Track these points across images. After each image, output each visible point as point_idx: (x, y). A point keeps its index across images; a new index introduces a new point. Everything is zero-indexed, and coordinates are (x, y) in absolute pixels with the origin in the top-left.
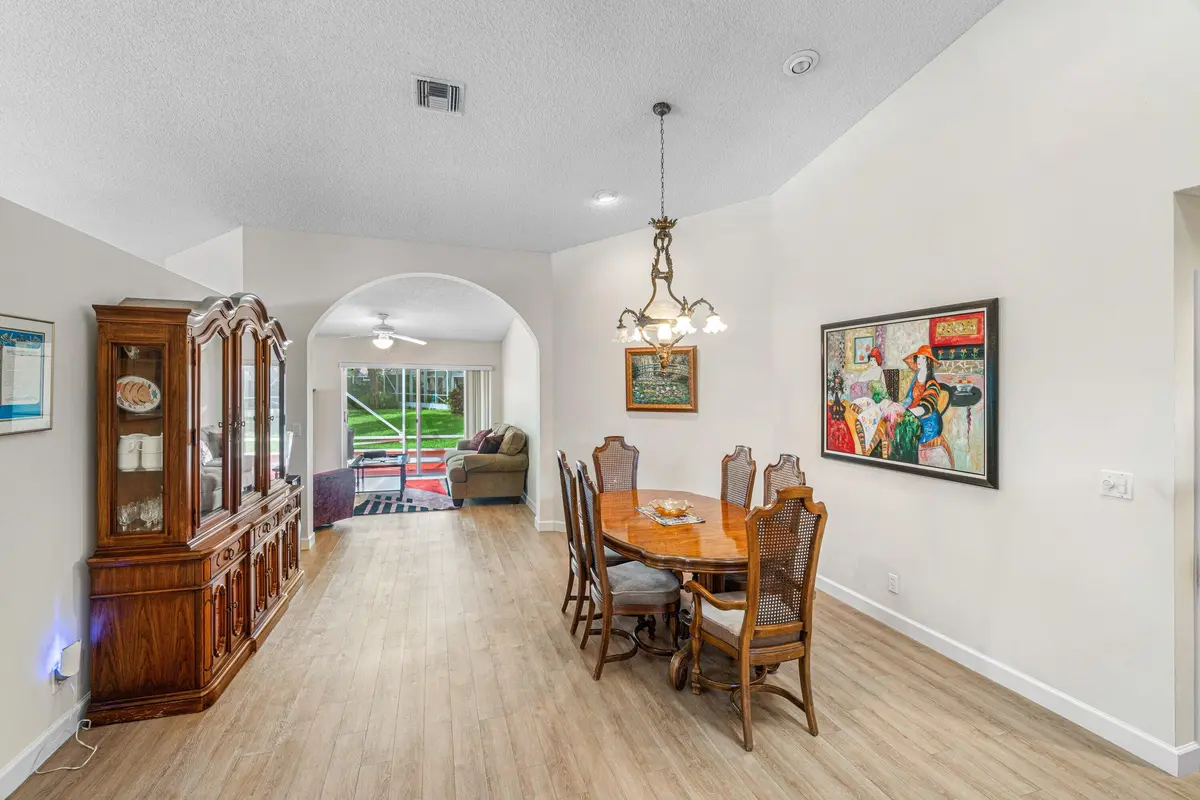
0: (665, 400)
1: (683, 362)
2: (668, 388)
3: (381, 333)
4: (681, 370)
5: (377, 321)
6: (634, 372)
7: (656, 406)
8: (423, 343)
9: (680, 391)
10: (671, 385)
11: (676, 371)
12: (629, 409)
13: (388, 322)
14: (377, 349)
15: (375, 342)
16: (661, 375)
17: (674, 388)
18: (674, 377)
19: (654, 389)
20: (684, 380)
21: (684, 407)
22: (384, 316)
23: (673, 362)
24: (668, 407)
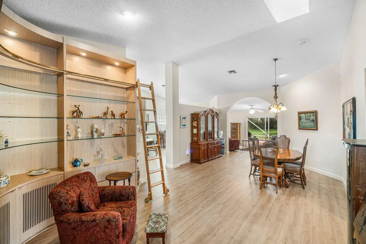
0: (308, 127)
1: (313, 115)
2: (309, 123)
3: (251, 110)
4: (312, 118)
5: (250, 107)
6: (300, 119)
7: (306, 128)
8: (262, 111)
9: (312, 124)
10: (310, 122)
11: (311, 118)
12: (299, 129)
13: (253, 107)
14: (250, 114)
15: (250, 112)
16: (307, 119)
17: (311, 123)
18: (311, 120)
19: (305, 123)
20: (313, 121)
21: (313, 129)
22: (252, 106)
23: (310, 115)
24: (309, 128)
